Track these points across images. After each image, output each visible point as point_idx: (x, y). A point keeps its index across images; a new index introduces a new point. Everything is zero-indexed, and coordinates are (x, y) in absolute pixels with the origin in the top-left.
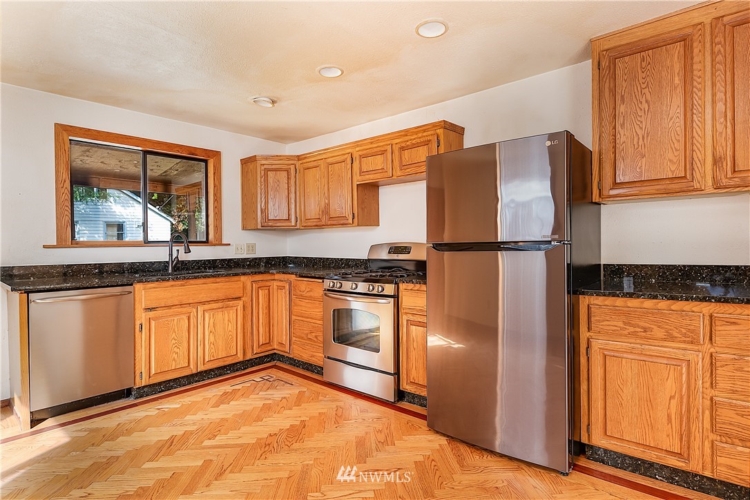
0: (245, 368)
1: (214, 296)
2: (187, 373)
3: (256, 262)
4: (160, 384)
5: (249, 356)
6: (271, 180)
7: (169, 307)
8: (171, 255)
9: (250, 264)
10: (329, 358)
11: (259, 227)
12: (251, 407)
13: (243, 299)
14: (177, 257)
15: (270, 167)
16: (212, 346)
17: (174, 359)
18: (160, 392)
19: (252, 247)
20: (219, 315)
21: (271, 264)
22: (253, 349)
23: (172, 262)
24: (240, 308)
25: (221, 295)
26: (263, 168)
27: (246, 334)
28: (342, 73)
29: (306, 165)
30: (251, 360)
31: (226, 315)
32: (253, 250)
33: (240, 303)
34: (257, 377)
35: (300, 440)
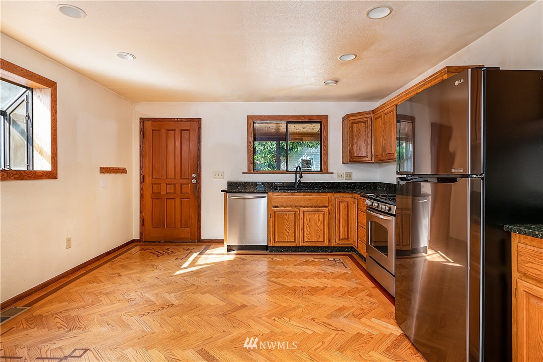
0: (332, 252)
1: (310, 203)
2: (293, 245)
3: (352, 185)
4: (281, 247)
5: (333, 244)
6: (355, 130)
7: (285, 206)
8: (296, 178)
9: (347, 186)
10: (370, 257)
11: (348, 162)
12: (310, 271)
13: (329, 207)
14: (300, 180)
15: (355, 121)
16: (308, 233)
17: (287, 236)
18: (281, 252)
19: (349, 175)
20: (313, 216)
21: (363, 187)
22: (336, 241)
23: (297, 182)
24: (327, 213)
25: (314, 203)
26: (350, 122)
27: (331, 230)
28: (356, 56)
29: (377, 116)
30: (334, 247)
31: (317, 216)
32: (350, 177)
33: (326, 210)
34: (331, 258)
35: (312, 294)
